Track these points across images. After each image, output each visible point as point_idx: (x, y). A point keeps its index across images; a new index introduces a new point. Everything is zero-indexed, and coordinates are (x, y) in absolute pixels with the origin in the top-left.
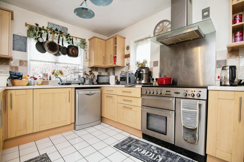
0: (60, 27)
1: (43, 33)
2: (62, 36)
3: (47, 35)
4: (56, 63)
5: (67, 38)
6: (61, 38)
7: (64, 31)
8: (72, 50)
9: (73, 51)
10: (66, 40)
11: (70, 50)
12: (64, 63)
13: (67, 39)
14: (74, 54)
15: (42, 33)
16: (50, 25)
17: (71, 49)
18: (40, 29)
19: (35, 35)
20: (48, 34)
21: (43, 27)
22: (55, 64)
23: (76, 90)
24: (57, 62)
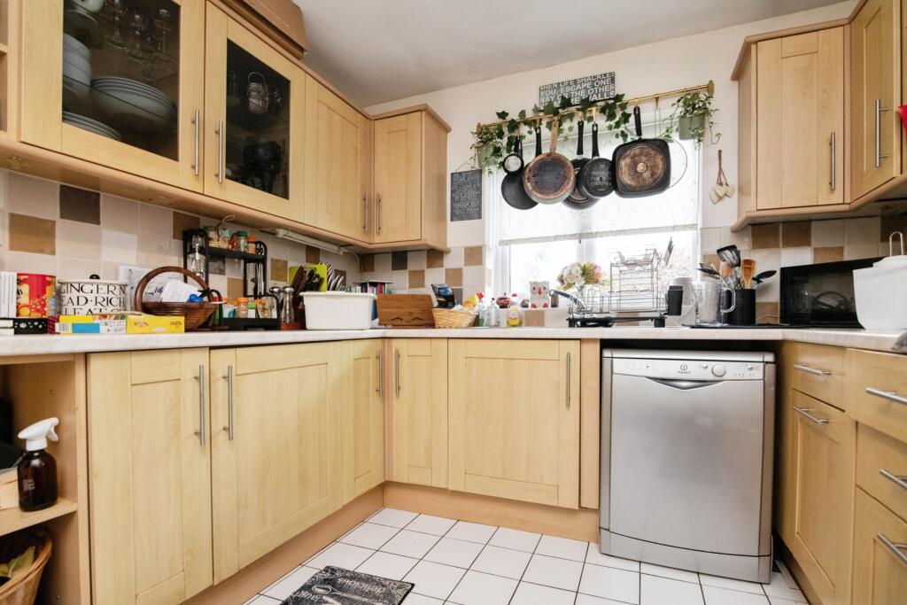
0: (581, 84)
1: (524, 137)
2: (590, 119)
3: (539, 136)
4: (581, 236)
5: (611, 117)
6: (588, 127)
7: (597, 95)
8: (634, 165)
9: (640, 167)
10: (610, 128)
11: (624, 164)
12: (612, 232)
13: (613, 123)
14: (644, 180)
15: (522, 137)
16: (544, 95)
17: (628, 160)
18: (513, 126)
19: (497, 151)
20: (540, 133)
21: (522, 113)
22: (580, 242)
23: (607, 353)
24: (585, 232)
